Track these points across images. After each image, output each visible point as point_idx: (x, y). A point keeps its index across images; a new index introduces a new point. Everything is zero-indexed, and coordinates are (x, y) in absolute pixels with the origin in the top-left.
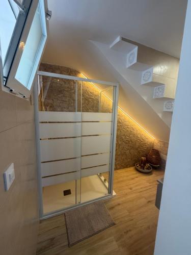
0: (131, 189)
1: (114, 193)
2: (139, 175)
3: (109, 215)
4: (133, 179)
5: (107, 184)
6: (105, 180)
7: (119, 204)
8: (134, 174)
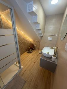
0: (28, 61)
1: (22, 67)
2: (29, 54)
3: (23, 79)
4: (27, 57)
5: (18, 65)
6: (16, 63)
7: (25, 70)
8: (27, 55)
